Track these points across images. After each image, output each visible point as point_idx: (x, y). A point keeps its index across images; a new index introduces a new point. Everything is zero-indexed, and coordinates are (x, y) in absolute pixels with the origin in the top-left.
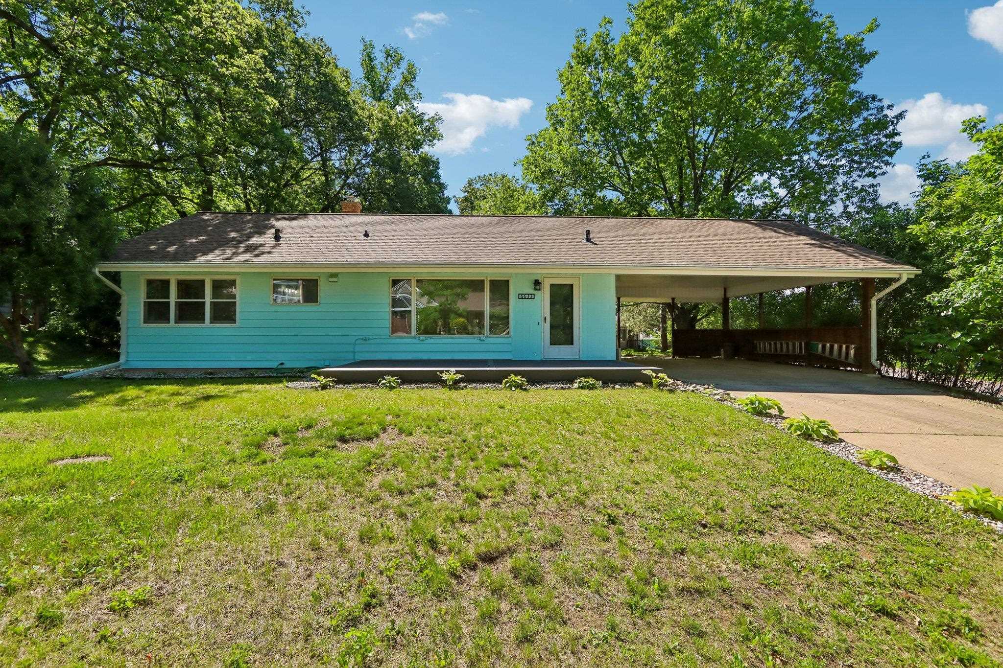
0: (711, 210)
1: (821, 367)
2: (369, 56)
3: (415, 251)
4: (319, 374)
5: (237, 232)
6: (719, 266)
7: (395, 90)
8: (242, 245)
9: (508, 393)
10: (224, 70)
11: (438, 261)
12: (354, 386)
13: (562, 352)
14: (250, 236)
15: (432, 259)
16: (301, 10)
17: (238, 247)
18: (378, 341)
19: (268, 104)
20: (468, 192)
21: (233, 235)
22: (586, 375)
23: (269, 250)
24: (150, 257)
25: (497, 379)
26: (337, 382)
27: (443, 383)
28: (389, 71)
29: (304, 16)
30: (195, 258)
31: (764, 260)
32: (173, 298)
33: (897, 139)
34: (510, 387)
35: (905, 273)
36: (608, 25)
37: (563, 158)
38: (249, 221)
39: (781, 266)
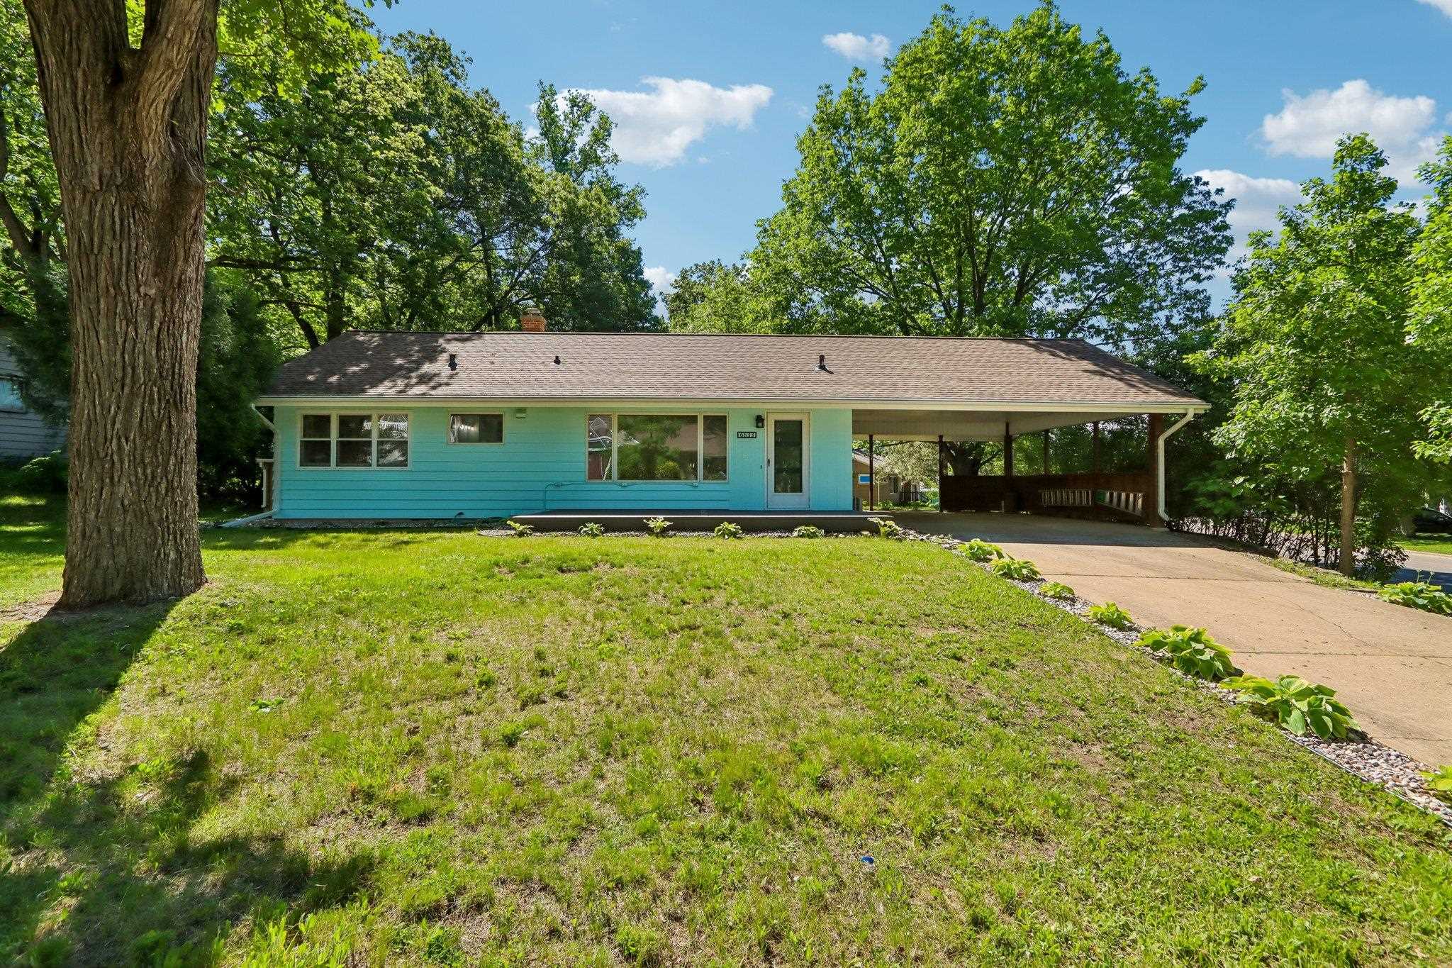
0: (990, 323)
1: (1110, 521)
2: (548, 107)
3: (617, 381)
4: (516, 521)
5: (404, 357)
6: (969, 400)
7: (581, 151)
8: (413, 375)
9: (720, 541)
10: (378, 153)
11: (644, 394)
12: (554, 534)
13: (789, 500)
14: (419, 364)
15: (637, 392)
16: (461, 57)
17: (409, 378)
18: (572, 487)
19: (429, 192)
20: (681, 287)
21: (399, 361)
22: (807, 522)
23: (445, 380)
24: (311, 389)
25: (708, 527)
26: (534, 530)
27: (650, 531)
28: (575, 125)
29: (465, 64)
30: (363, 391)
31: (1027, 392)
32: (334, 437)
33: (1227, 233)
34: (723, 535)
35: (1193, 407)
36: (860, 79)
37: (800, 256)
38: (413, 343)
39: (1045, 399)
